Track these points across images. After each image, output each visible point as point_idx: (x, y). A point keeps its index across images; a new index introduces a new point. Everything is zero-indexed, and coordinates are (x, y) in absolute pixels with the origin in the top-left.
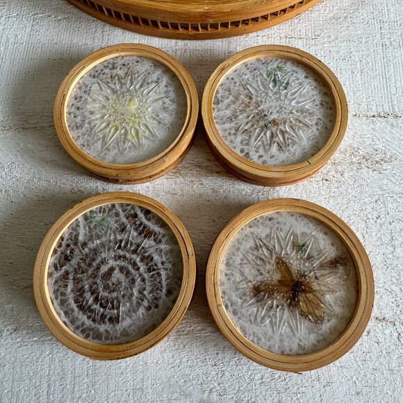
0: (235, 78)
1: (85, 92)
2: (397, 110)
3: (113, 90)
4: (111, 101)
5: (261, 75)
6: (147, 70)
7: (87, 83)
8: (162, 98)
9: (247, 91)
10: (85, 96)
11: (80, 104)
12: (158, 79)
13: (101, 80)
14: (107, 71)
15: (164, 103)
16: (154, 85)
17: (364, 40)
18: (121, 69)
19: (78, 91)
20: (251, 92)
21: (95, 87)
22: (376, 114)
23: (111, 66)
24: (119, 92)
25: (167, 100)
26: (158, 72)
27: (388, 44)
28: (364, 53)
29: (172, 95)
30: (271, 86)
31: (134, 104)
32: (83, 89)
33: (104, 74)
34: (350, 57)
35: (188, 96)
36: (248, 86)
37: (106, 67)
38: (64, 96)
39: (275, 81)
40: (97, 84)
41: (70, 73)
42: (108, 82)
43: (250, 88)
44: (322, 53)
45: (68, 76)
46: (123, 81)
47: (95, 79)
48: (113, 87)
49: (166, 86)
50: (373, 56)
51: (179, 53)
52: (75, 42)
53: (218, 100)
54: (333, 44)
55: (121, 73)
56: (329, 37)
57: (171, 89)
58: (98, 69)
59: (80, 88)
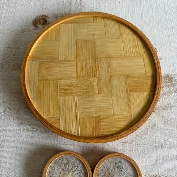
0: (105, 165)
1: (53, 170)
2: (160, 174)
3: (62, 169)
4: (62, 174)
5: (113, 164)
6: (74, 161)
7: (53, 166)
8: (79, 173)
9: (108, 171)
10: (53, 171)
11: (51, 174)
12: (78, 165)
13: (58, 165)
14: (60, 161)
15: (80, 175)
16: (76, 167)
17: (149, 144)
18: (65, 160)
19: (50, 169)
20: (110, 172)
21: (56, 168)
22: (152, 175)
23: (61, 159)
24: (64, 170)
25: (81, 174)
26: (78, 162)
27: (158, 146)
28: (149, 150)
29: (83, 171)
30: (117, 169)
31: (70, 175)
32: (52, 168)
33: (59, 162)
34: (144, 151)
35: (88, 173)
36: (109, 169)
37: (60, 160)
38: (46, 172)
39: (118, 167)
40: (57, 167)
41: (48, 163)
42: (61, 166)
43: (110, 170)
44: (135, 149)
45: (47, 164)
46: (66, 165)
47: (56, 164)
48: (62, 168)
49: (81, 168)
50: (152, 151)
51: (85, 147)
52: (47, 141)
53: (99, 174)
54: (139, 146)
55: (65, 162)
56: (137, 143)
57: (82, 169)
58: (57, 160)
59: (51, 168)
